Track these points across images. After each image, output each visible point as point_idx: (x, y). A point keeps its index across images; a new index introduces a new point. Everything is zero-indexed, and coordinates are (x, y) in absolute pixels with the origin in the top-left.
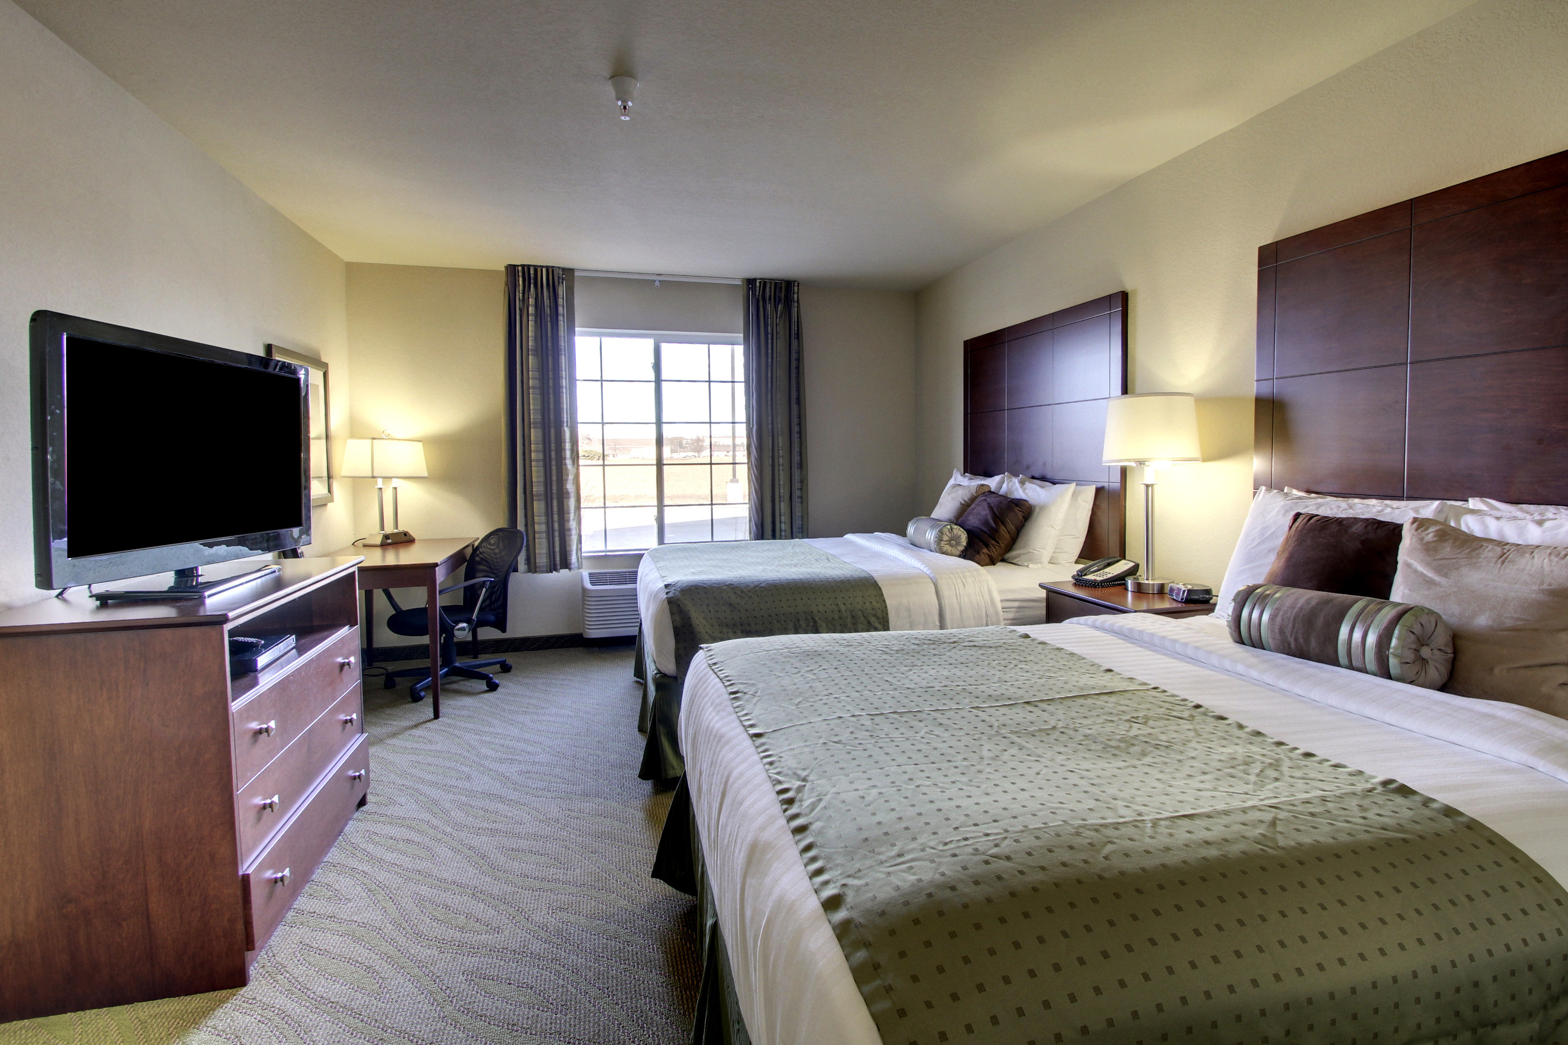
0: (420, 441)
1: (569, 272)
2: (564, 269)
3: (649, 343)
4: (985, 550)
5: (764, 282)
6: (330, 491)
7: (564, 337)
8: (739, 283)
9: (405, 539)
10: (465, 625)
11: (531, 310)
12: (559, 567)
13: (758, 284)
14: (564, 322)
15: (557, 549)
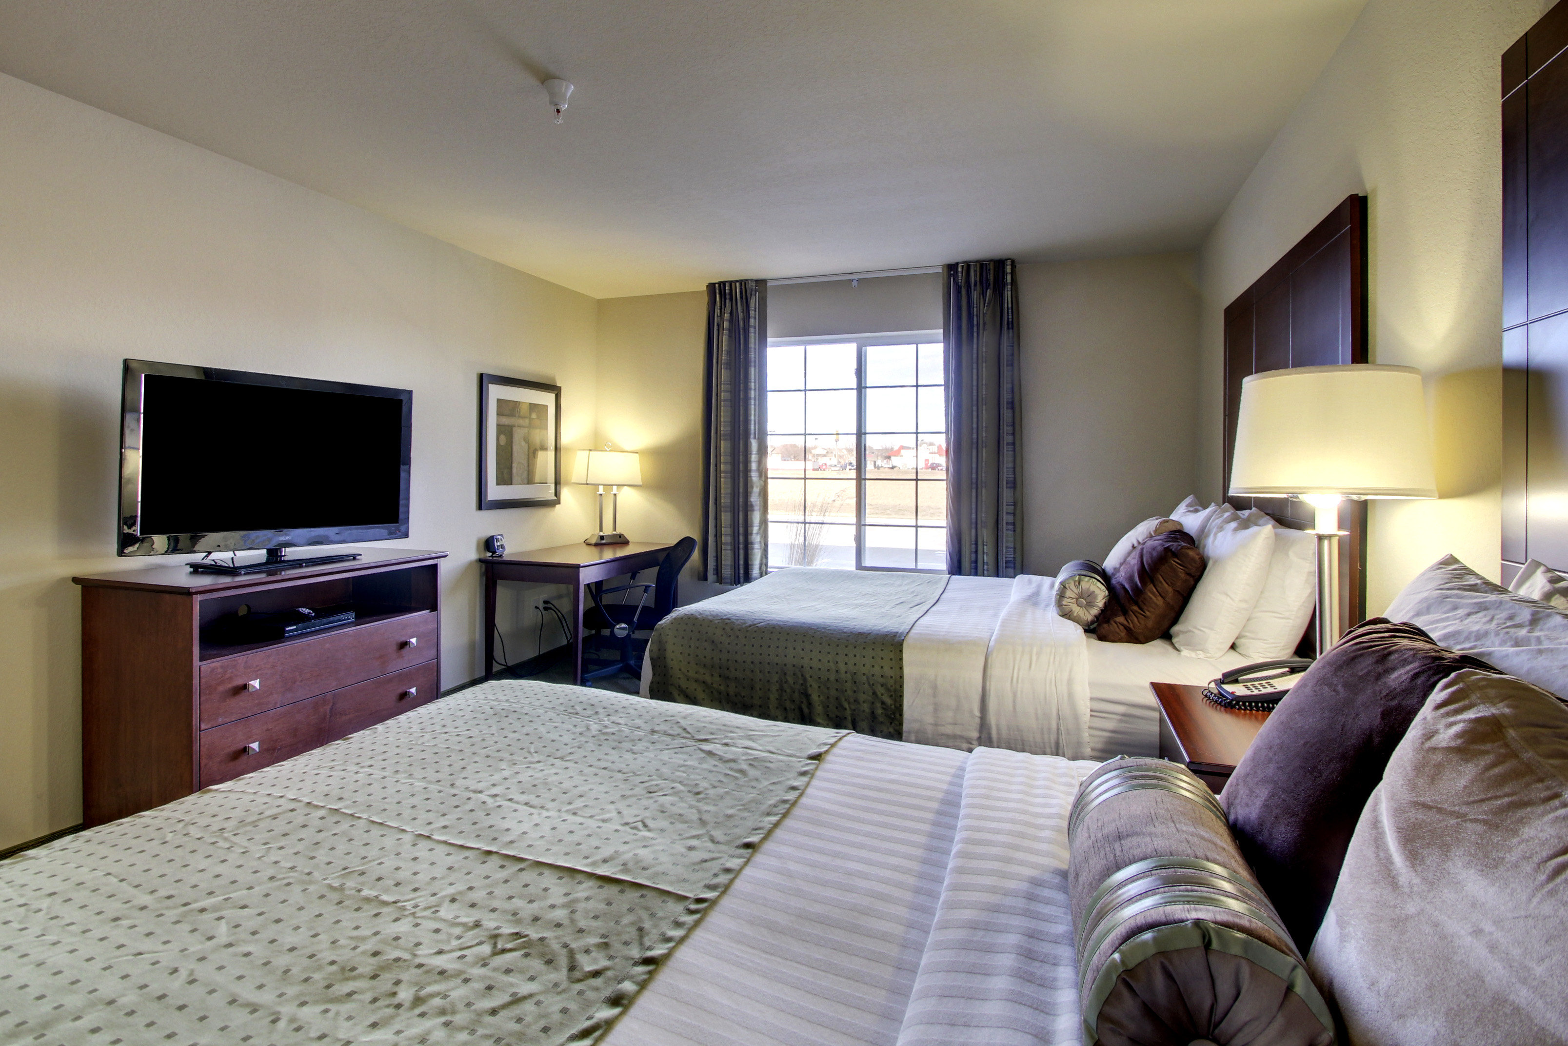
0: (637, 453)
1: (761, 283)
2: (757, 281)
3: (852, 348)
4: (1121, 619)
5: (968, 265)
6: (556, 495)
7: (755, 349)
8: (940, 270)
9: (619, 540)
10: (623, 625)
11: (726, 324)
12: (742, 580)
13: (960, 269)
14: (755, 333)
15: (742, 562)
